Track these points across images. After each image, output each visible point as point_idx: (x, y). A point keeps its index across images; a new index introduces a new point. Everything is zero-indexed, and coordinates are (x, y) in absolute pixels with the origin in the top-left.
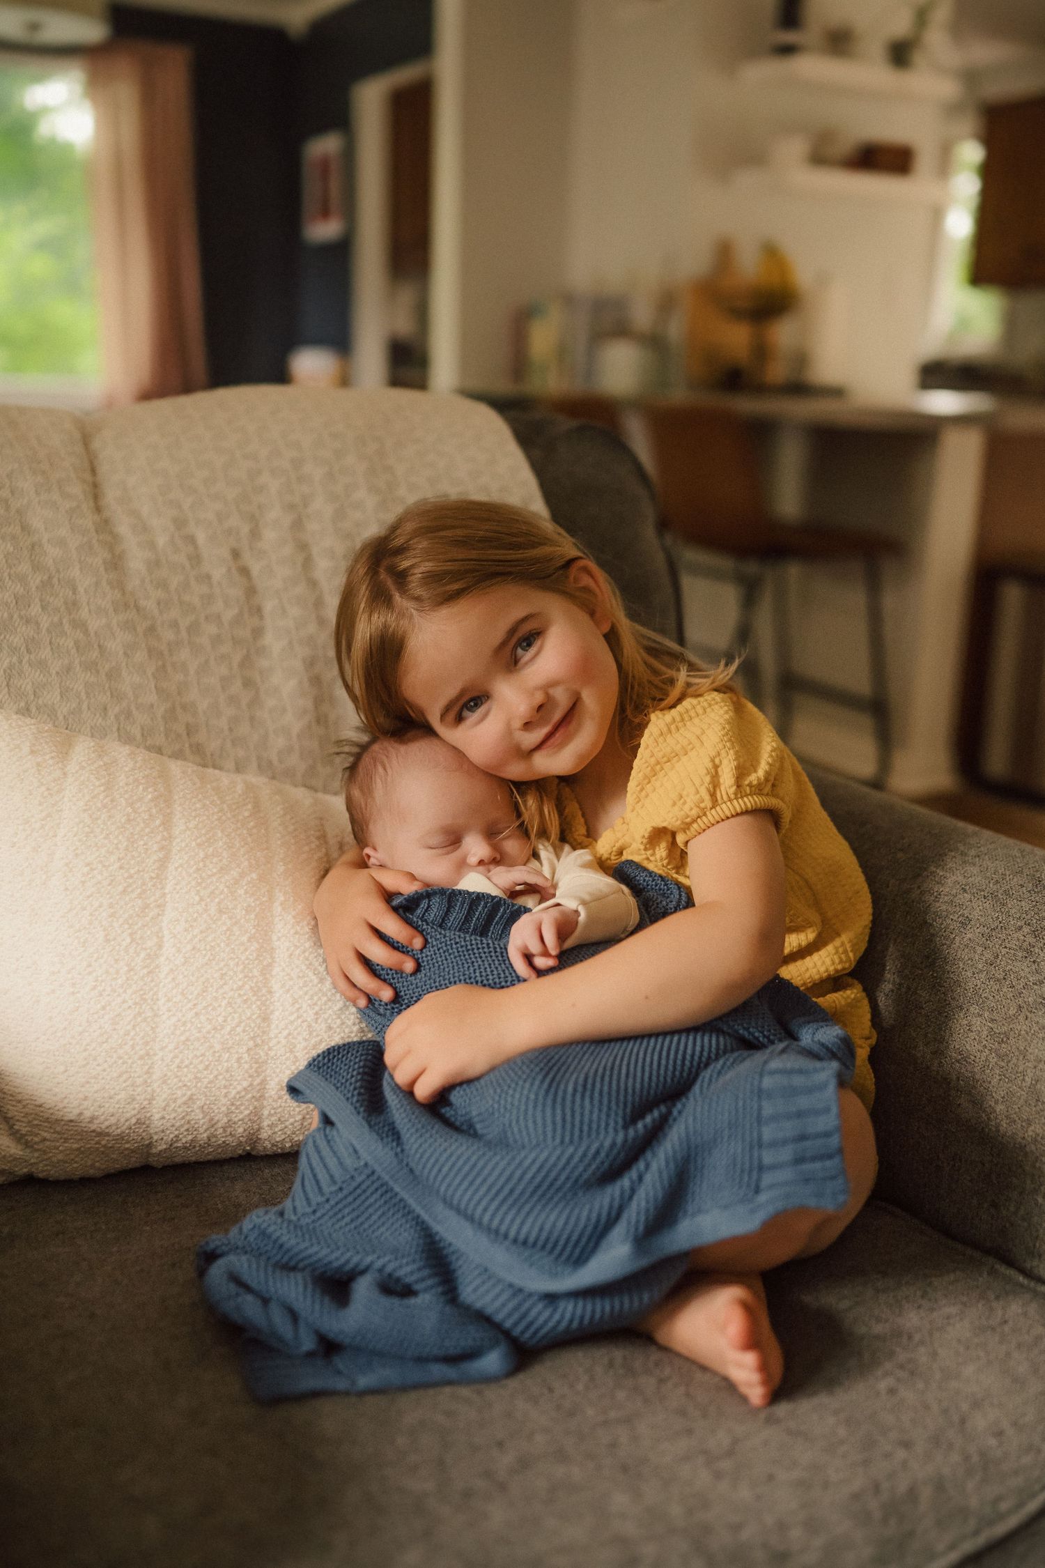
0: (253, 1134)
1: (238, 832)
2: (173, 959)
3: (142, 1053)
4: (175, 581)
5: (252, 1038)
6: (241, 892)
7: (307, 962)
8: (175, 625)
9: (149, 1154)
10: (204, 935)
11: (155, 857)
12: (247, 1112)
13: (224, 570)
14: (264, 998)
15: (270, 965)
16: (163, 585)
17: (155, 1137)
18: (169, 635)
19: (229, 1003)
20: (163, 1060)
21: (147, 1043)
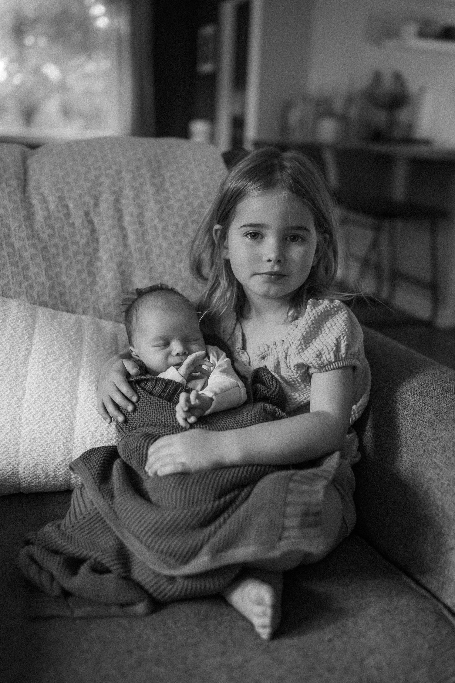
0: (67, 481)
1: (66, 342)
2: (29, 400)
3: (14, 443)
4: (57, 226)
5: (66, 438)
6: (63, 370)
7: (93, 404)
8: (56, 246)
9: (20, 488)
10: (44, 390)
11: (23, 354)
12: (63, 471)
13: (81, 221)
14: (72, 420)
15: (75, 405)
16: (51, 227)
17: (21, 481)
18: (54, 251)
19: (55, 422)
20: (23, 447)
21: (16, 439)
